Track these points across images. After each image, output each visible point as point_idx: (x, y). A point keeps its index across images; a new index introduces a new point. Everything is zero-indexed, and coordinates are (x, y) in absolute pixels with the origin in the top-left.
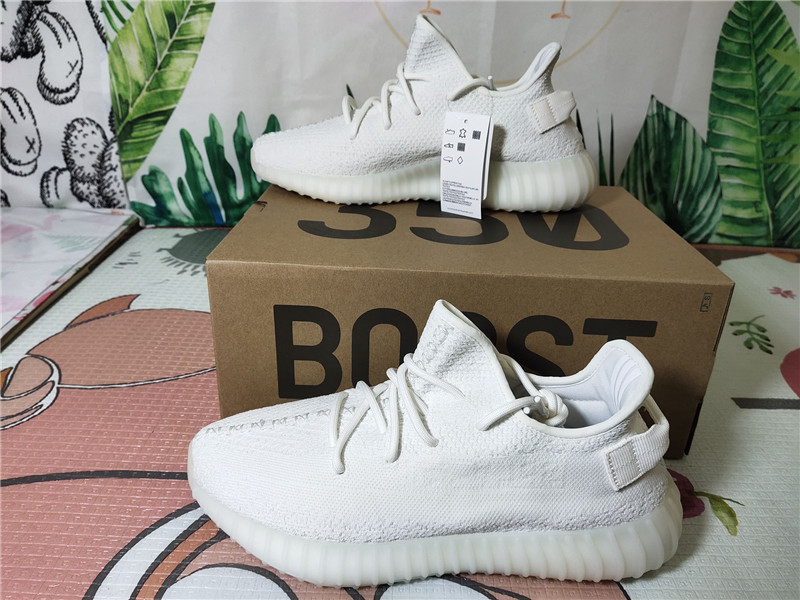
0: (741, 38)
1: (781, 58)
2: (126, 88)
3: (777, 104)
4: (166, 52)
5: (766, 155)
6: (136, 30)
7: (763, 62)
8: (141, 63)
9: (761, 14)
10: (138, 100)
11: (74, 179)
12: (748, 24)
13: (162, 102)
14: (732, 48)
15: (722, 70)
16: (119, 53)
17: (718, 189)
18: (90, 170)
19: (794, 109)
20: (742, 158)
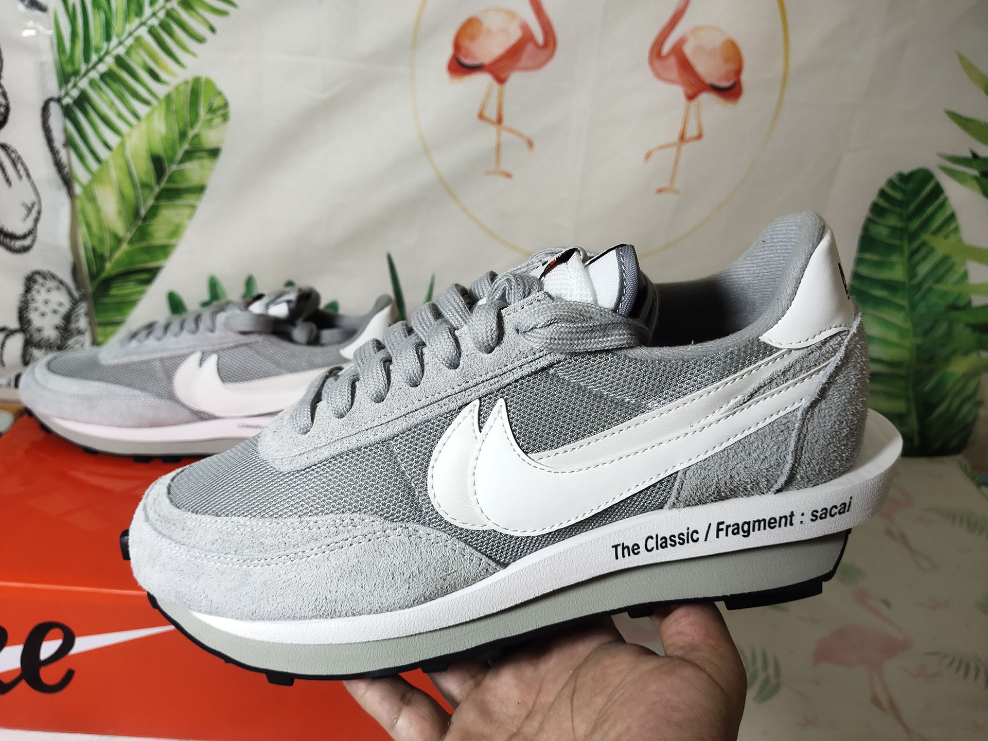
0: (892, 221)
1: (941, 246)
2: (101, 241)
3: (933, 299)
4: (151, 202)
6: (115, 173)
7: (917, 250)
8: (120, 213)
9: (917, 192)
10: (118, 255)
11: (29, 344)
12: (902, 204)
13: (147, 258)
14: (881, 231)
15: (868, 256)
16: (92, 199)
18: (50, 333)
19: (954, 307)
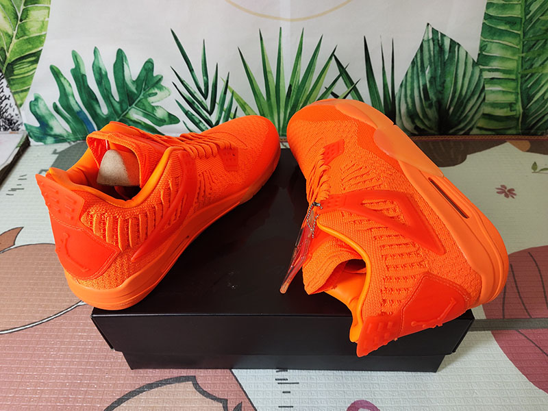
4: (22, 7)
5: (524, 68)
8: (5, 18)
10: (11, 47)
13: (30, 46)
17: (483, 95)
20: (504, 72)
